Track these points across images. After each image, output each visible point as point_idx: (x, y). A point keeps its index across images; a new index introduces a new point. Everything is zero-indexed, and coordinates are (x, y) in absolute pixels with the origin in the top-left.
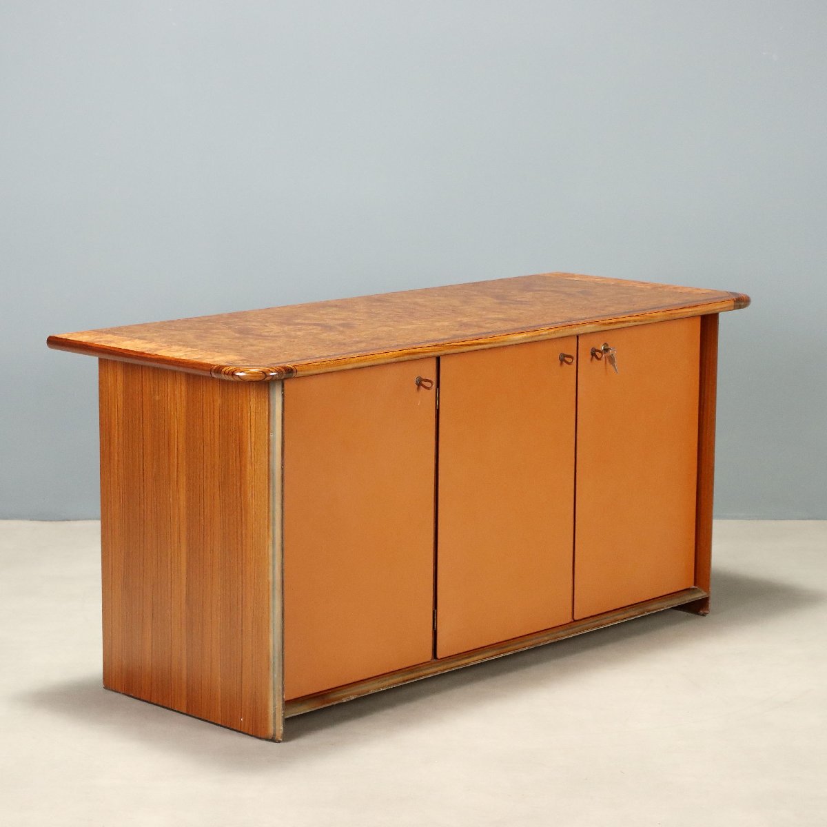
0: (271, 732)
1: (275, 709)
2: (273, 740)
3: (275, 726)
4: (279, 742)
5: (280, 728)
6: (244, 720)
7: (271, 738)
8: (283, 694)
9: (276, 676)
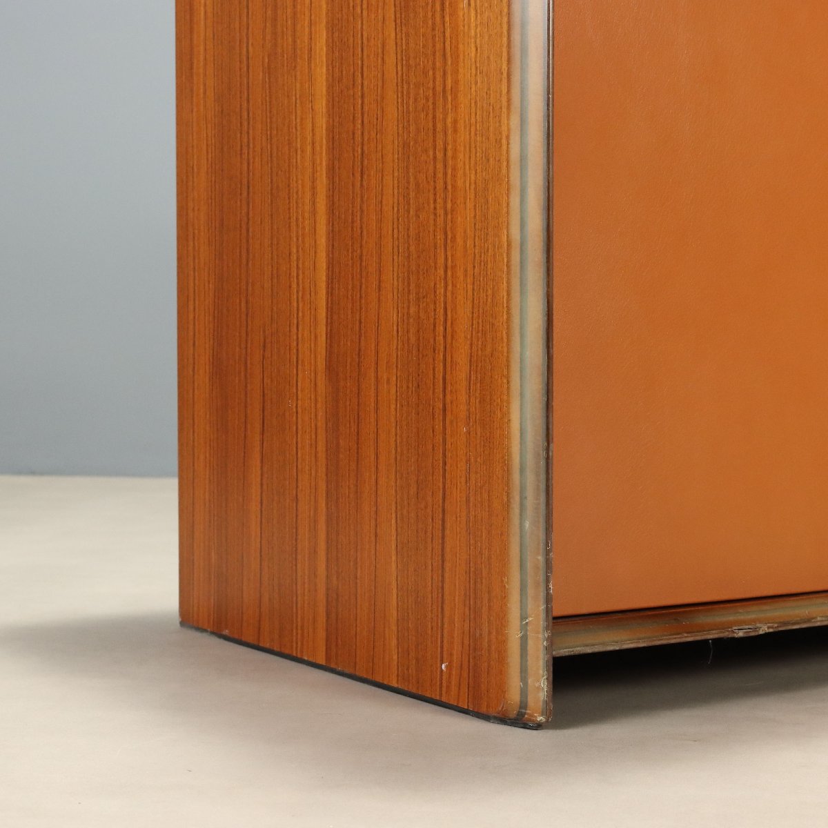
0: (514, 696)
1: (524, 628)
2: (520, 721)
3: (524, 679)
4: (538, 726)
5: (540, 684)
6: (449, 667)
7: (513, 714)
8: (547, 581)
9: (527, 525)
